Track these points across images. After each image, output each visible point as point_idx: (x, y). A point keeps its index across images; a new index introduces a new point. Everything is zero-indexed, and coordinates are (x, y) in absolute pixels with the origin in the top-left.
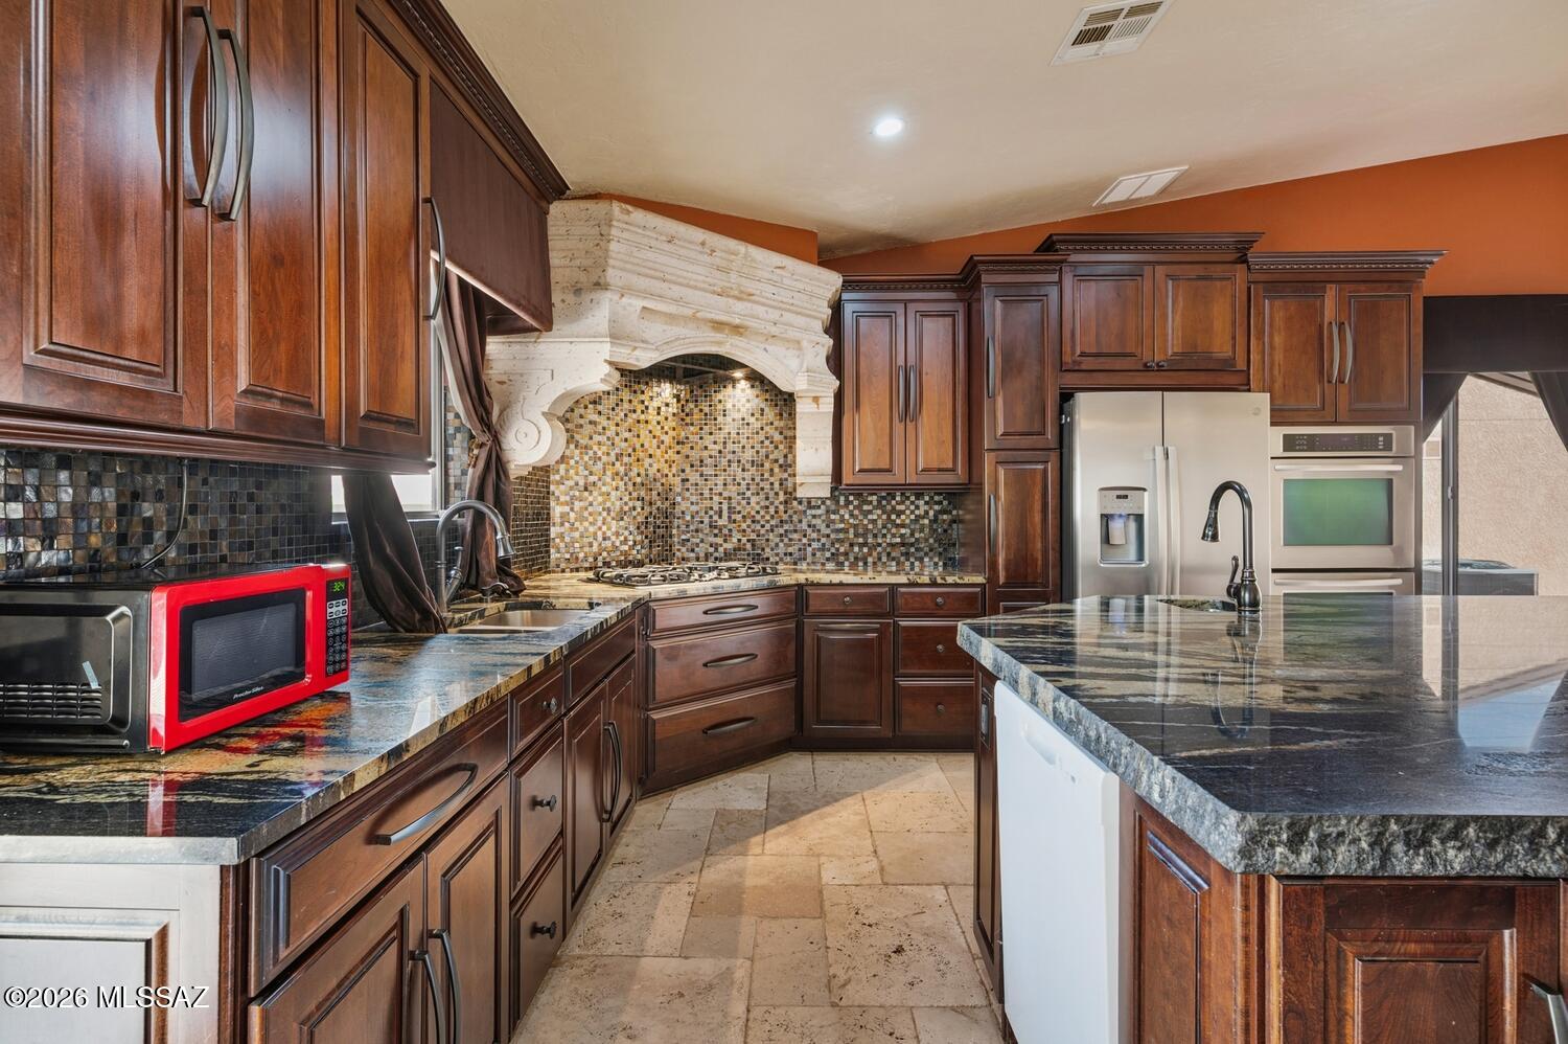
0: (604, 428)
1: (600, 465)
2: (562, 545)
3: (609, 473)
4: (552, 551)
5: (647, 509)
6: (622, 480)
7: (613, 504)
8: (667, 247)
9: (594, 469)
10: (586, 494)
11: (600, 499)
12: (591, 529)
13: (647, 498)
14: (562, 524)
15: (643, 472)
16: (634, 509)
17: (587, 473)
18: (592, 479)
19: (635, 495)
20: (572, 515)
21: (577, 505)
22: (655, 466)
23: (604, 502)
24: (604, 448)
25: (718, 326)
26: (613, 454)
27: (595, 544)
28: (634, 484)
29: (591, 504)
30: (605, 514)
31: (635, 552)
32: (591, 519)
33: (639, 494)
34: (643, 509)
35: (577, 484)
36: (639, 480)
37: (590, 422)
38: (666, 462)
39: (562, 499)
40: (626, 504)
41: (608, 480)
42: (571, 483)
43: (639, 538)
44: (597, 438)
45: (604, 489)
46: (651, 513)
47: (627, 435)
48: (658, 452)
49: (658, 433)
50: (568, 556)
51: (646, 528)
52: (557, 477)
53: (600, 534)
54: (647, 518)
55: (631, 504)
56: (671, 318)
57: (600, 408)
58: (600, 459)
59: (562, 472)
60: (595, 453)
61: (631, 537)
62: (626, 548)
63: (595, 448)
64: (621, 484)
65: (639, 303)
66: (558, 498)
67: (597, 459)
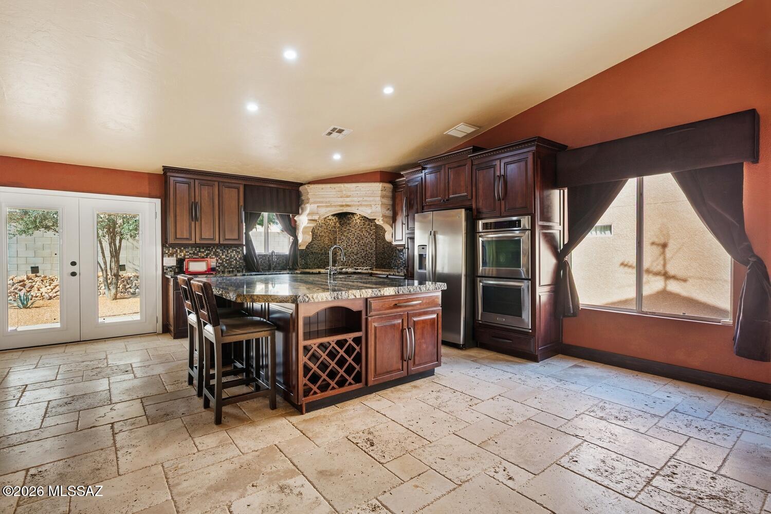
0: (352, 231)
5: (365, 252)
8: (323, 190)
10: (346, 248)
11: (351, 250)
13: (365, 249)
15: (364, 242)
19: (361, 248)
22: (368, 240)
24: (352, 236)
25: (342, 206)
30: (352, 253)
32: (348, 255)
35: (344, 246)
36: (362, 244)
37: (348, 229)
41: (353, 244)
43: (363, 260)
44: (350, 233)
47: (359, 232)
48: (369, 236)
49: (369, 231)
51: (365, 257)
53: (351, 259)
56: (327, 206)
57: (350, 225)
61: (360, 260)
64: (357, 245)
65: (316, 205)
67: (349, 239)
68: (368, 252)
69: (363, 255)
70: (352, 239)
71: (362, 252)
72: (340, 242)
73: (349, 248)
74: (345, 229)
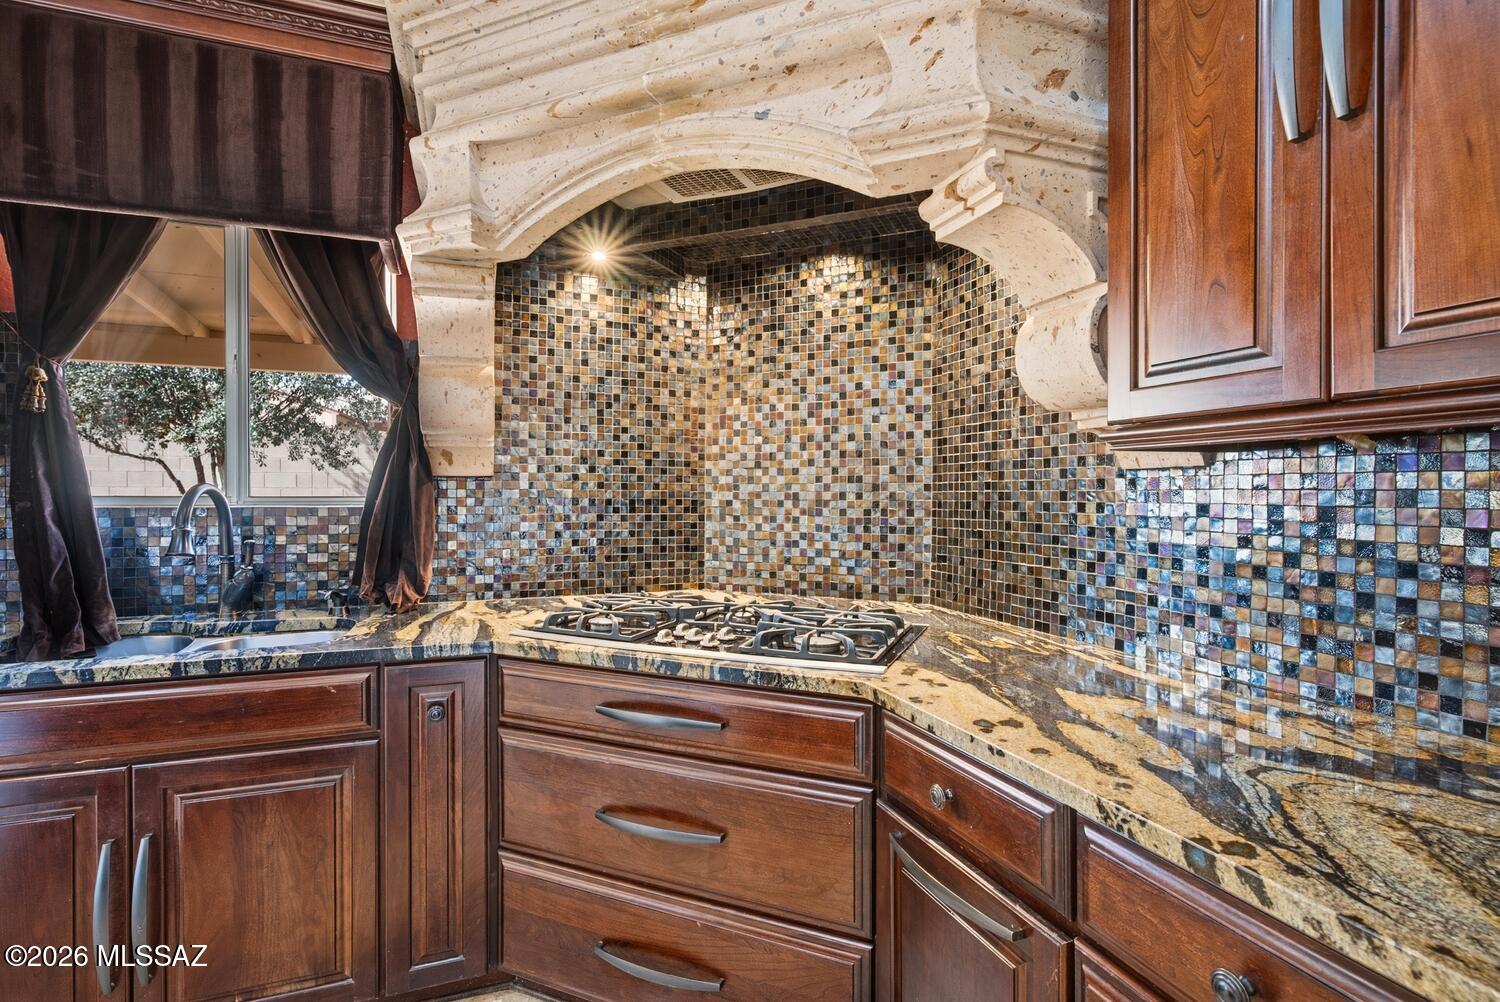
0: (788, 366)
1: (781, 425)
2: (722, 549)
3: (796, 439)
4: (708, 556)
5: (868, 498)
6: (819, 447)
7: (804, 487)
9: (771, 433)
10: (758, 473)
11: (781, 480)
12: (767, 527)
13: (868, 479)
14: (722, 518)
15: (859, 432)
16: (843, 496)
17: (760, 439)
18: (767, 449)
19: (843, 473)
20: (737, 505)
21: (745, 489)
22: (885, 420)
23: (788, 486)
24: (789, 399)
26: (803, 406)
27: (773, 553)
28: (843, 454)
29: (766, 488)
30: (789, 504)
31: (843, 570)
32: (766, 512)
33: (851, 471)
34: (859, 496)
35: (744, 457)
36: (851, 446)
37: (766, 360)
38: (909, 409)
39: (723, 480)
40: (827, 487)
41: (795, 448)
42: (734, 457)
43: (852, 547)
44: (775, 383)
45: (788, 464)
46: (876, 504)
47: (829, 371)
48: (892, 394)
49: (891, 358)
50: (730, 566)
51: (867, 529)
52: (715, 449)
53: (780, 537)
54: (867, 512)
55: (836, 488)
57: (781, 334)
58: (781, 416)
59: (722, 441)
60: (773, 407)
61: (835, 545)
62: (827, 562)
63: (774, 399)
64: (818, 455)
66: (715, 480)
67: (774, 417)
68: (883, 496)
69: (853, 514)
70: (789, 415)
71: (851, 497)
72: (723, 434)
73: (773, 471)
74: (751, 361)
